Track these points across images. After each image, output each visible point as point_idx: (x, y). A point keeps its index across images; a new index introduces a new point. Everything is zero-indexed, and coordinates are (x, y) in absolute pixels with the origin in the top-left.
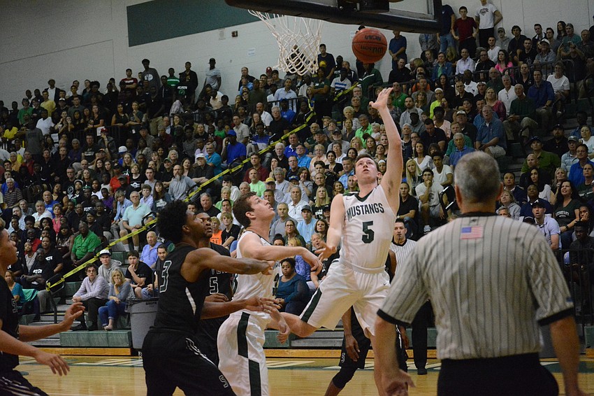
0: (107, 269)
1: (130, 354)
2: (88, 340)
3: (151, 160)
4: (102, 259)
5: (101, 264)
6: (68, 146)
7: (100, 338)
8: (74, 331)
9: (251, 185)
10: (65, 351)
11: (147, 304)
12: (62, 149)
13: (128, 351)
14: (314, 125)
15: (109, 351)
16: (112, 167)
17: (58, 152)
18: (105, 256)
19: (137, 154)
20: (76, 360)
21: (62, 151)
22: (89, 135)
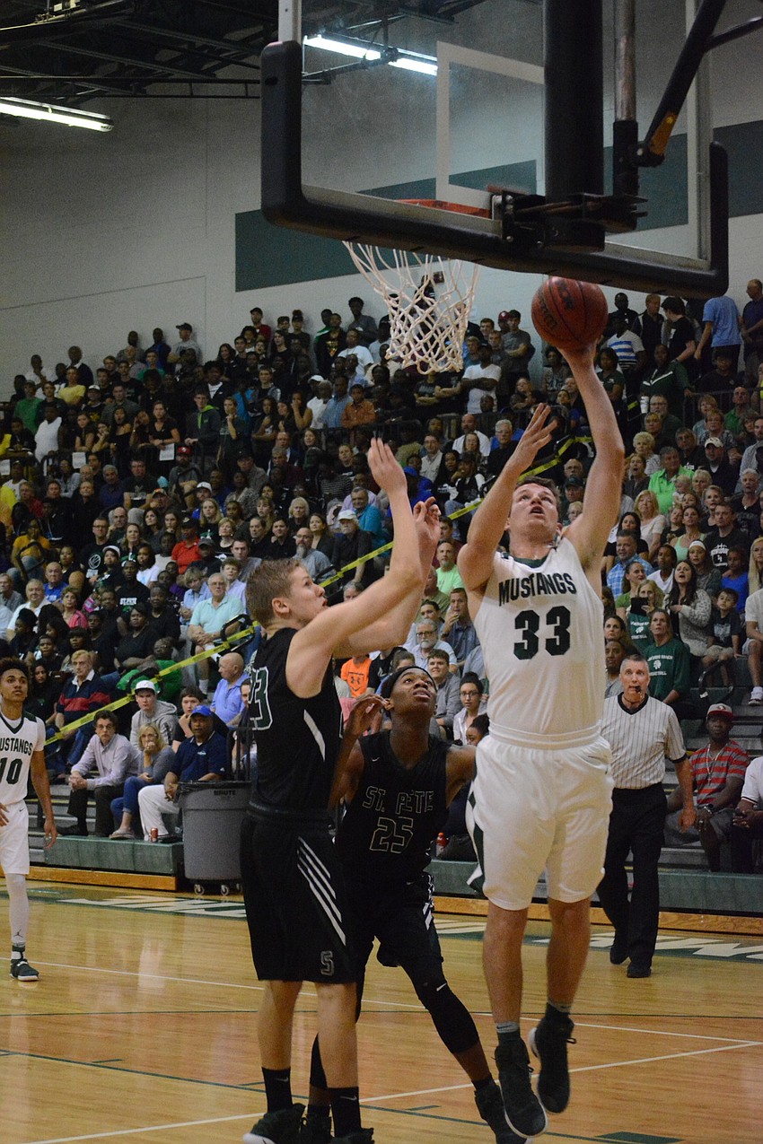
0: (150, 718)
1: (174, 888)
2: (98, 855)
3: (255, 515)
4: (139, 699)
5: (139, 709)
6: (97, 479)
7: (119, 852)
8: (64, 835)
9: (439, 571)
10: (52, 874)
11: (216, 793)
12: (86, 484)
13: (171, 882)
14: (571, 462)
15: (136, 880)
16: (179, 525)
17: (77, 491)
18: (144, 694)
19: (228, 499)
20: (72, 894)
21: (86, 488)
22: (136, 460)
